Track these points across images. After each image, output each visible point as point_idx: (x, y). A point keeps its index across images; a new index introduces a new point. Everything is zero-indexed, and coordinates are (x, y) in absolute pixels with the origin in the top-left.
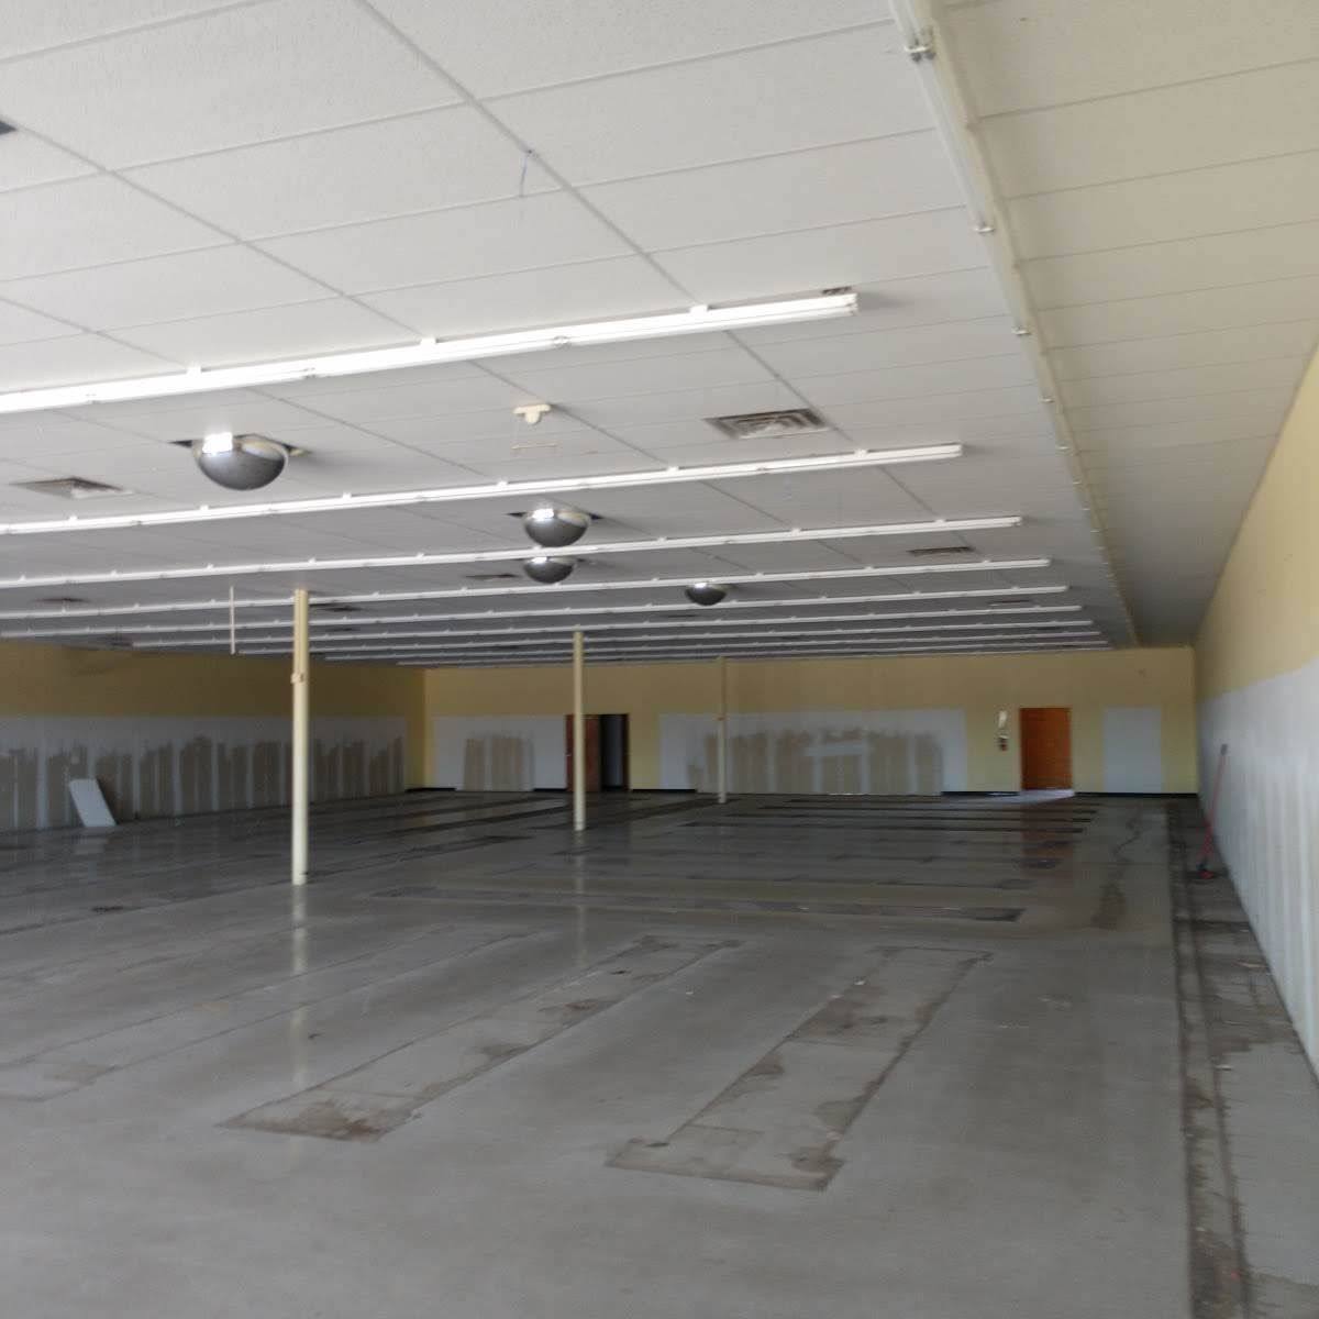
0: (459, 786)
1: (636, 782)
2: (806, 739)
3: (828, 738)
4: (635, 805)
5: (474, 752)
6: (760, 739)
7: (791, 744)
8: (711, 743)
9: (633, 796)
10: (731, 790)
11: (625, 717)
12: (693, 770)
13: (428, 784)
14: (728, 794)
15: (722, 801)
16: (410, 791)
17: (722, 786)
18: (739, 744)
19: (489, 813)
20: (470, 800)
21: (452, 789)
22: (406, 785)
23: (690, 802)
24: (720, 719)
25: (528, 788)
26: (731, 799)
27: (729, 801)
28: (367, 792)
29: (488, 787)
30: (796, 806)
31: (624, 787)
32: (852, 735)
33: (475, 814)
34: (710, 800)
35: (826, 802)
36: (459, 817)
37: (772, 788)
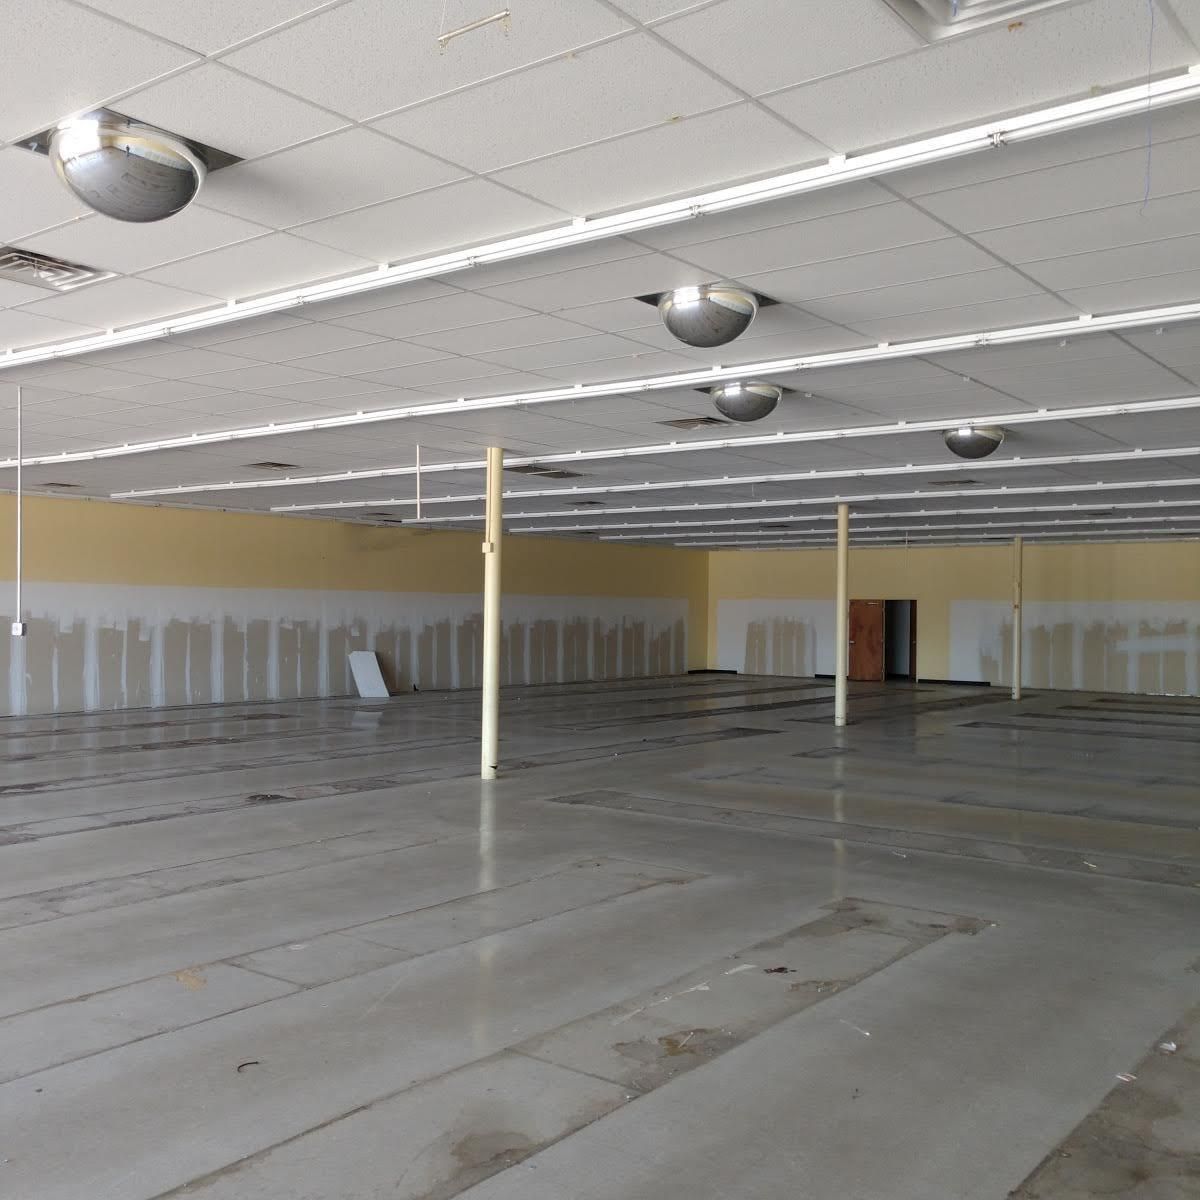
0: (740, 670)
1: (921, 674)
2: (1119, 631)
3: (1147, 631)
4: (920, 697)
5: (755, 634)
6: (1065, 630)
7: (1101, 636)
8: (1006, 633)
9: (918, 686)
10: (1026, 683)
11: (913, 603)
12: (986, 662)
13: (709, 668)
14: (1021, 689)
15: (1016, 696)
16: (691, 673)
17: (1017, 678)
18: (1040, 635)
19: (768, 699)
20: (752, 684)
21: (735, 672)
22: (687, 669)
23: (982, 696)
24: (1016, 607)
25: (810, 673)
26: (1026, 694)
27: (1023, 697)
28: (647, 673)
29: (769, 671)
30: (1107, 704)
31: (911, 677)
32: (1177, 629)
33: (756, 700)
34: (1004, 695)
35: (1146, 704)
36: (740, 701)
37: (1077, 684)
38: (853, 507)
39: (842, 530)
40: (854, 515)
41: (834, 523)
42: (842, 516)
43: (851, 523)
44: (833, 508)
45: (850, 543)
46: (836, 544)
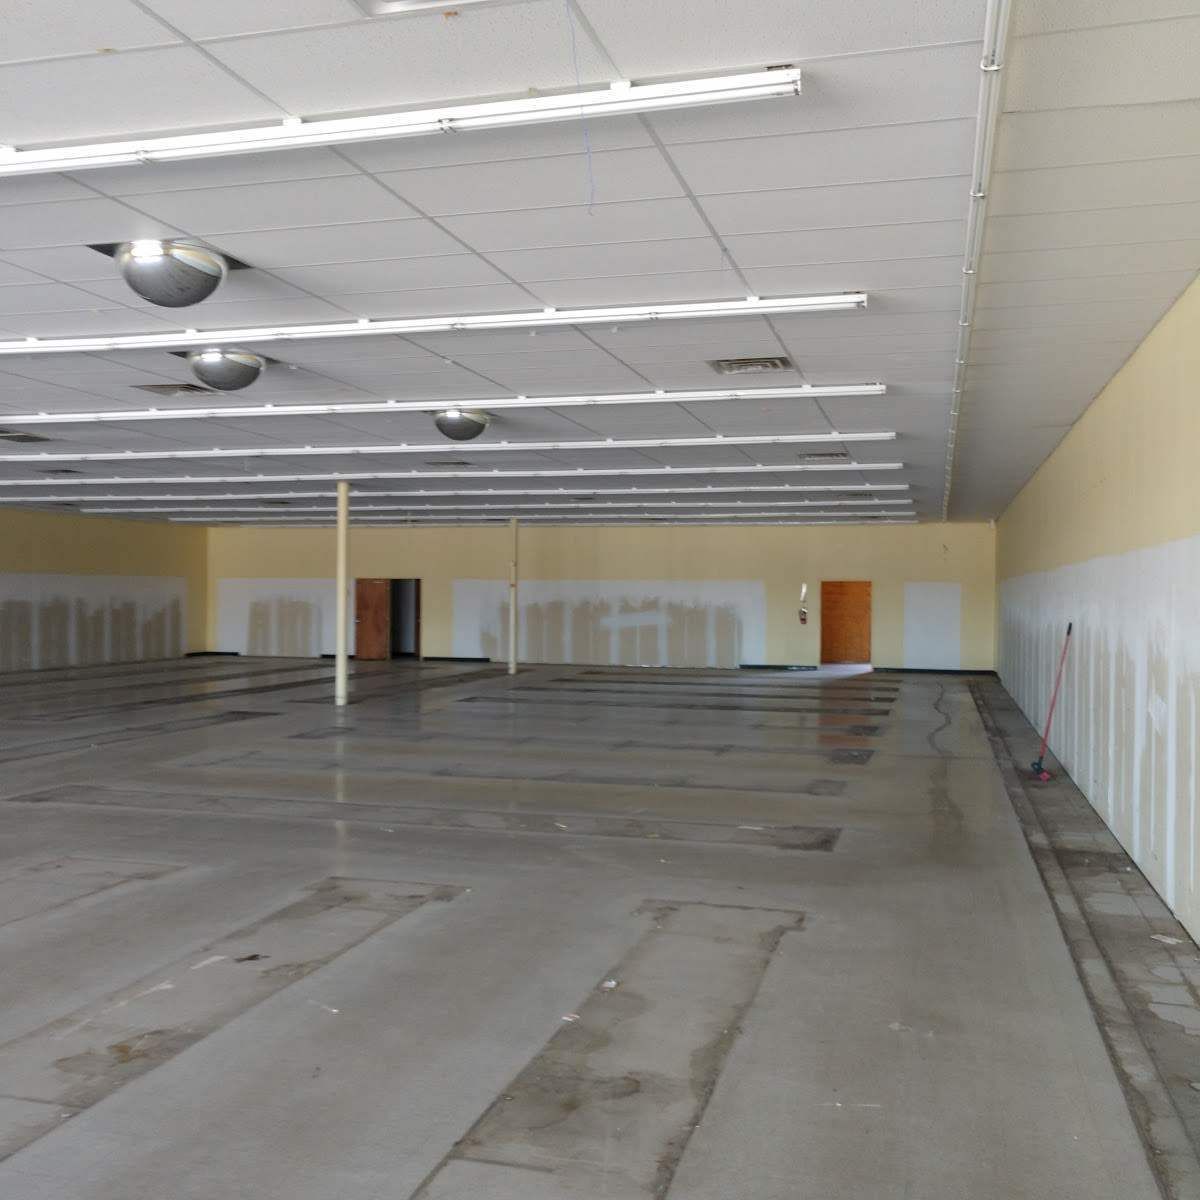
0: (243, 652)
1: (425, 652)
2: (604, 608)
3: (626, 608)
4: (425, 674)
5: (258, 615)
6: (556, 607)
7: (589, 613)
8: (504, 610)
9: (424, 664)
10: (523, 658)
11: (418, 581)
12: (487, 639)
13: (210, 648)
14: (518, 664)
15: (512, 671)
16: (190, 655)
17: (513, 653)
18: (535, 611)
19: (274, 679)
20: (256, 666)
21: (235, 654)
22: (186, 650)
23: (483, 669)
24: (512, 585)
25: (316, 654)
26: (522, 669)
27: (519, 671)
28: (139, 656)
29: (274, 652)
30: (591, 677)
31: (415, 656)
32: (651, 605)
33: (260, 681)
34: (502, 670)
35: (625, 675)
36: (242, 683)
37: (568, 658)
38: (353, 485)
39: (342, 508)
40: (356, 493)
41: (334, 501)
42: (342, 493)
43: (352, 501)
44: (332, 485)
45: (351, 522)
46: (335, 522)
